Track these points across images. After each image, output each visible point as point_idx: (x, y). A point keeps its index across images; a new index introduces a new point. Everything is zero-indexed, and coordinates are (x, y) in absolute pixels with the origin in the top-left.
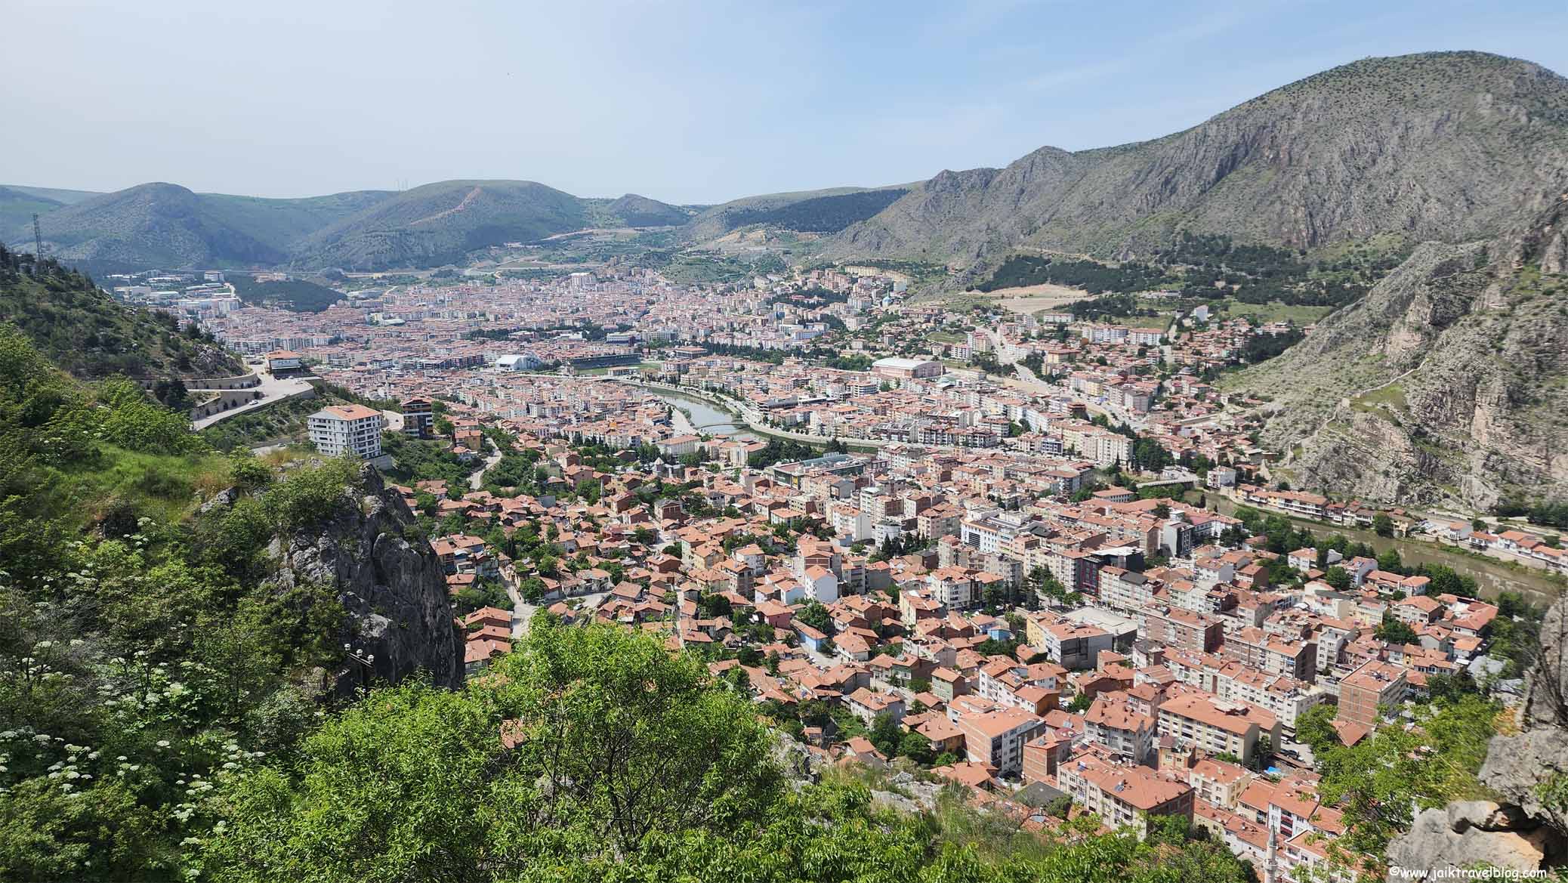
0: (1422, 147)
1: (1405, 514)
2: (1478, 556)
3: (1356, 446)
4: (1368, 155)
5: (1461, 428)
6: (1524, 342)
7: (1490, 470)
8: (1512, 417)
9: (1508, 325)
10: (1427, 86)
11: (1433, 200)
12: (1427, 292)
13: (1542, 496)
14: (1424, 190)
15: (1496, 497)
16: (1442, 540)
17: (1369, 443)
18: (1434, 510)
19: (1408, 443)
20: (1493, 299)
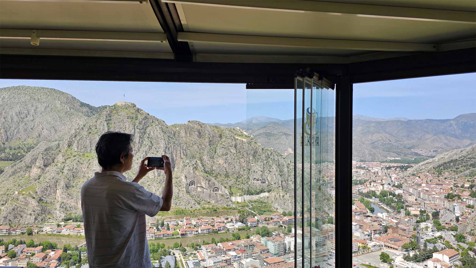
0: (41, 114)
1: (37, 227)
2: (59, 235)
3: (20, 207)
4: (24, 114)
5: (53, 197)
6: (69, 170)
7: (62, 208)
8: (67, 192)
9: (65, 165)
10: (42, 96)
11: (45, 129)
12: (42, 156)
13: (76, 213)
14: (42, 126)
15: (64, 216)
16: (48, 233)
17: (24, 205)
18: (46, 224)
19: (37, 203)
20: (60, 158)
